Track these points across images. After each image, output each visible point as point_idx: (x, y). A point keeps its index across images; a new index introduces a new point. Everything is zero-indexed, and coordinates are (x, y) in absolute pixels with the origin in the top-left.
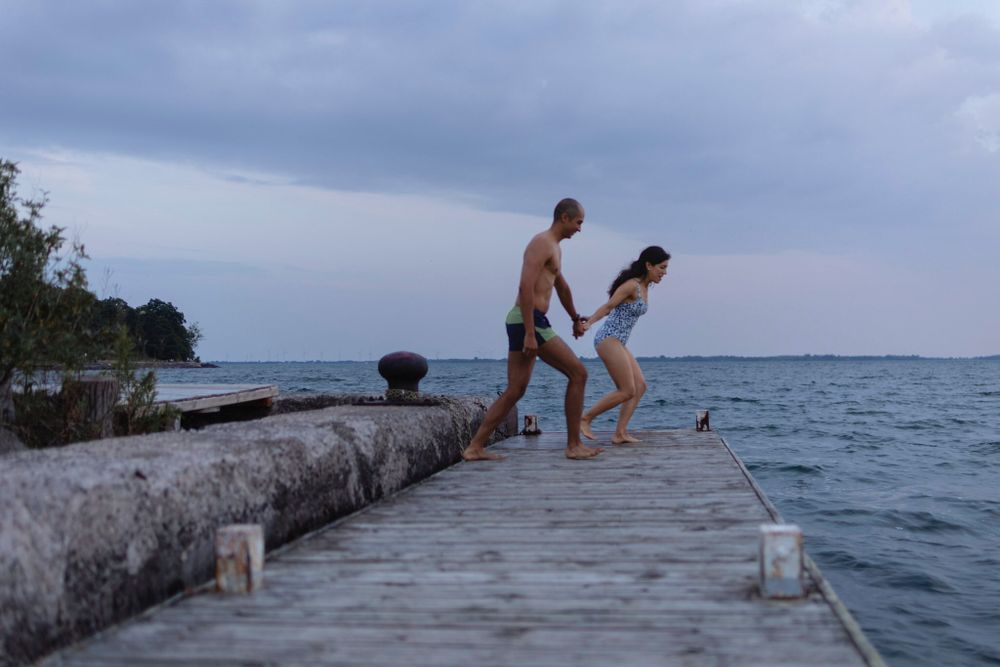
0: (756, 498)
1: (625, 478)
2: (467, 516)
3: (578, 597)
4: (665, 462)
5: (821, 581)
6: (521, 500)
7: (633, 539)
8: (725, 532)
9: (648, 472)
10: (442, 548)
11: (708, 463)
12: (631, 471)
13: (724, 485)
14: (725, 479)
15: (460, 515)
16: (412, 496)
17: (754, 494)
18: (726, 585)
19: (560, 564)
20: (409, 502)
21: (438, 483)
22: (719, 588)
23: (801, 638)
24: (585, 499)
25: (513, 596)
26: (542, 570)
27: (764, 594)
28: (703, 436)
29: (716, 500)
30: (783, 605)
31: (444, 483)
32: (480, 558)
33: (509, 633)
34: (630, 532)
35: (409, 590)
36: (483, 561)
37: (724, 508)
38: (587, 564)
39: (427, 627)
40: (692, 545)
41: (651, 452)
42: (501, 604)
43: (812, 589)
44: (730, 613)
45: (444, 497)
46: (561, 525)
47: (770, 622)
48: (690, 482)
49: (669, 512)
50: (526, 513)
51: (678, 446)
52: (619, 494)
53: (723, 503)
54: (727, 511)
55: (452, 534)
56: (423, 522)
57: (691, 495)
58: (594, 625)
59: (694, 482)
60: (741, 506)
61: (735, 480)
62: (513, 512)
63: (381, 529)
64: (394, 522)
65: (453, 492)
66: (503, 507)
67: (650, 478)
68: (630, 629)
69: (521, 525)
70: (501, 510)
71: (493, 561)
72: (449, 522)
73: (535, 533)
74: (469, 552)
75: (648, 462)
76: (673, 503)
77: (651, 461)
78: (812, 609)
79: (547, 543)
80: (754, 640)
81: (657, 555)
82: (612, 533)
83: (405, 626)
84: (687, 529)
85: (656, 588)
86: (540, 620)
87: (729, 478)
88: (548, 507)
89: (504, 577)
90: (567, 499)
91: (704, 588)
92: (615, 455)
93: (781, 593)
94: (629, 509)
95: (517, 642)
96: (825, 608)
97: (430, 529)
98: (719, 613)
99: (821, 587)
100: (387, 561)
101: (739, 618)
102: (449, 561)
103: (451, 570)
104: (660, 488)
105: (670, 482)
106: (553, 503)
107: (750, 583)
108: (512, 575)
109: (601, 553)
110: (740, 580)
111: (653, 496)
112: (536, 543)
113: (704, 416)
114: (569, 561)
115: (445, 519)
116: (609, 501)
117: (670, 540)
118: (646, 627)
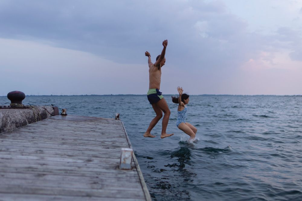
0: (127, 140)
1: (89, 131)
2: (35, 138)
3: (65, 166)
4: (104, 127)
5: (137, 165)
6: (55, 135)
7: (87, 150)
8: (114, 150)
9: (97, 130)
10: (24, 148)
11: (115, 129)
12: (92, 129)
13: (118, 136)
14: (119, 134)
15: (33, 138)
16: (19, 131)
17: (126, 139)
18: (110, 165)
19: (62, 156)
20: (17, 133)
21: (29, 127)
22: (108, 166)
23: (127, 181)
24: (75, 136)
25: (44, 164)
26: (56, 157)
27: (120, 168)
28: (117, 121)
29: (115, 140)
30: (125, 171)
31: (31, 128)
32: (36, 152)
33: (39, 175)
34: (86, 147)
35: (10, 160)
36: (37, 153)
37: (116, 143)
38: (70, 156)
39: (12, 172)
40: (104, 153)
41: (100, 124)
42: (39, 167)
43: (134, 167)
44: (109, 173)
45: (29, 132)
46: (65, 144)
47: (119, 176)
48: (108, 134)
49: (100, 142)
50: (55, 139)
51: (108, 123)
52: (86, 136)
53: (116, 141)
54: (117, 144)
55: (29, 144)
56: (20, 139)
57: (108, 138)
58: (67, 174)
59: (110, 134)
60: (122, 142)
61: (122, 135)
62: (51, 138)
63: (4, 141)
64: (10, 139)
65: (33, 131)
66: (48, 137)
67: (97, 132)
68: (78, 176)
69: (53, 143)
70: (47, 138)
71: (40, 153)
72: (29, 140)
73: (56, 145)
74: (33, 150)
75: (98, 127)
76: (102, 140)
77: (99, 127)
78: (133, 172)
79: (59, 149)
80: (113, 180)
81: (92, 155)
82: (81, 147)
83: (5, 172)
84: (104, 148)
85: (90, 164)
86: (51, 172)
87: (121, 134)
88: (63, 138)
89: (42, 158)
90: (70, 136)
91: (104, 165)
92: (89, 124)
93: (125, 168)
94: (88, 140)
95: (41, 178)
96: (136, 173)
97: (22, 142)
98: (105, 173)
99: (137, 167)
100: (4, 151)
101: (111, 174)
102: (25, 152)
103: (26, 155)
104: (99, 135)
105: (103, 134)
106: (65, 137)
107: (117, 164)
108: (45, 158)
109: (75, 153)
110: (115, 163)
111: (96, 137)
112: (56, 149)
113: (118, 115)
114: (65, 155)
115: (28, 139)
116: (83, 138)
117: (98, 151)
118: (83, 175)
